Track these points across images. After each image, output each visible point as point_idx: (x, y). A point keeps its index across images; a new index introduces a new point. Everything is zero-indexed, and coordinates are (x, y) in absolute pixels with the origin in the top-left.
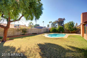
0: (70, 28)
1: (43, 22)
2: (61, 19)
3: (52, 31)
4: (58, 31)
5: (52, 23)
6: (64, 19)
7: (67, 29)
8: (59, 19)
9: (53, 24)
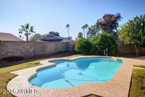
1: (68, 25)
5: (90, 29)
6: (119, 17)
9: (92, 31)
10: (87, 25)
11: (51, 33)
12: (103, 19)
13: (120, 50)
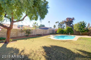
0: (81, 29)
1: (49, 22)
2: (70, 19)
3: (59, 32)
4: (66, 32)
5: (59, 23)
6: (73, 19)
7: (77, 30)
8: (67, 19)
9: (60, 25)
10: (58, 22)
11: (41, 25)
12: (66, 20)
13: (74, 33)
